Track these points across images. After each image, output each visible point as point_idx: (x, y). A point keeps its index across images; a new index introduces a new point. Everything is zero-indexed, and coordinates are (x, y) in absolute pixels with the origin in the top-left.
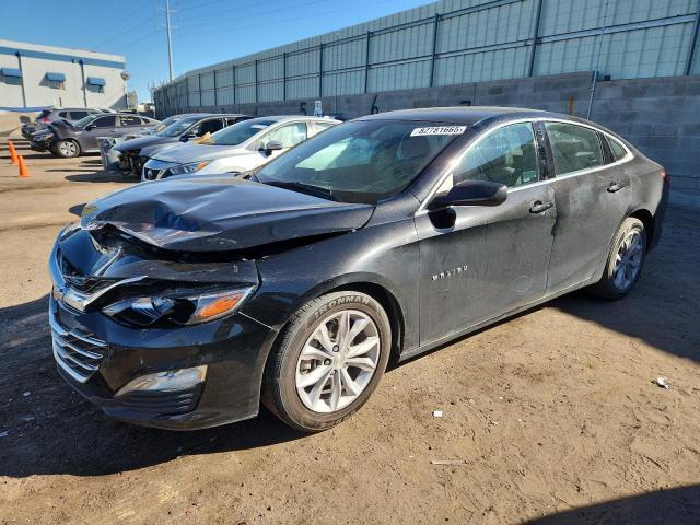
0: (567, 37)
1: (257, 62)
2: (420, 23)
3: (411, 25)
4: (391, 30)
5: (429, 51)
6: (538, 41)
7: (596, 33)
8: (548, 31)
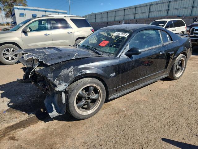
0: (174, 9)
1: (108, 13)
2: (147, 6)
3: (145, 6)
4: (140, 7)
5: (148, 11)
6: (168, 10)
7: (178, 9)
8: (170, 8)
